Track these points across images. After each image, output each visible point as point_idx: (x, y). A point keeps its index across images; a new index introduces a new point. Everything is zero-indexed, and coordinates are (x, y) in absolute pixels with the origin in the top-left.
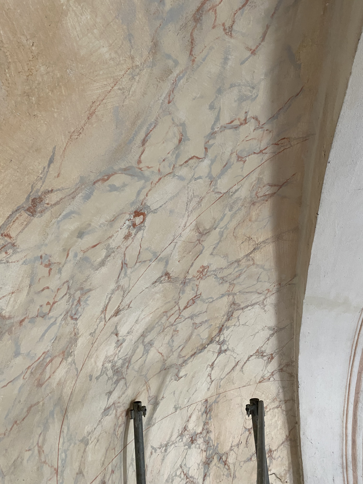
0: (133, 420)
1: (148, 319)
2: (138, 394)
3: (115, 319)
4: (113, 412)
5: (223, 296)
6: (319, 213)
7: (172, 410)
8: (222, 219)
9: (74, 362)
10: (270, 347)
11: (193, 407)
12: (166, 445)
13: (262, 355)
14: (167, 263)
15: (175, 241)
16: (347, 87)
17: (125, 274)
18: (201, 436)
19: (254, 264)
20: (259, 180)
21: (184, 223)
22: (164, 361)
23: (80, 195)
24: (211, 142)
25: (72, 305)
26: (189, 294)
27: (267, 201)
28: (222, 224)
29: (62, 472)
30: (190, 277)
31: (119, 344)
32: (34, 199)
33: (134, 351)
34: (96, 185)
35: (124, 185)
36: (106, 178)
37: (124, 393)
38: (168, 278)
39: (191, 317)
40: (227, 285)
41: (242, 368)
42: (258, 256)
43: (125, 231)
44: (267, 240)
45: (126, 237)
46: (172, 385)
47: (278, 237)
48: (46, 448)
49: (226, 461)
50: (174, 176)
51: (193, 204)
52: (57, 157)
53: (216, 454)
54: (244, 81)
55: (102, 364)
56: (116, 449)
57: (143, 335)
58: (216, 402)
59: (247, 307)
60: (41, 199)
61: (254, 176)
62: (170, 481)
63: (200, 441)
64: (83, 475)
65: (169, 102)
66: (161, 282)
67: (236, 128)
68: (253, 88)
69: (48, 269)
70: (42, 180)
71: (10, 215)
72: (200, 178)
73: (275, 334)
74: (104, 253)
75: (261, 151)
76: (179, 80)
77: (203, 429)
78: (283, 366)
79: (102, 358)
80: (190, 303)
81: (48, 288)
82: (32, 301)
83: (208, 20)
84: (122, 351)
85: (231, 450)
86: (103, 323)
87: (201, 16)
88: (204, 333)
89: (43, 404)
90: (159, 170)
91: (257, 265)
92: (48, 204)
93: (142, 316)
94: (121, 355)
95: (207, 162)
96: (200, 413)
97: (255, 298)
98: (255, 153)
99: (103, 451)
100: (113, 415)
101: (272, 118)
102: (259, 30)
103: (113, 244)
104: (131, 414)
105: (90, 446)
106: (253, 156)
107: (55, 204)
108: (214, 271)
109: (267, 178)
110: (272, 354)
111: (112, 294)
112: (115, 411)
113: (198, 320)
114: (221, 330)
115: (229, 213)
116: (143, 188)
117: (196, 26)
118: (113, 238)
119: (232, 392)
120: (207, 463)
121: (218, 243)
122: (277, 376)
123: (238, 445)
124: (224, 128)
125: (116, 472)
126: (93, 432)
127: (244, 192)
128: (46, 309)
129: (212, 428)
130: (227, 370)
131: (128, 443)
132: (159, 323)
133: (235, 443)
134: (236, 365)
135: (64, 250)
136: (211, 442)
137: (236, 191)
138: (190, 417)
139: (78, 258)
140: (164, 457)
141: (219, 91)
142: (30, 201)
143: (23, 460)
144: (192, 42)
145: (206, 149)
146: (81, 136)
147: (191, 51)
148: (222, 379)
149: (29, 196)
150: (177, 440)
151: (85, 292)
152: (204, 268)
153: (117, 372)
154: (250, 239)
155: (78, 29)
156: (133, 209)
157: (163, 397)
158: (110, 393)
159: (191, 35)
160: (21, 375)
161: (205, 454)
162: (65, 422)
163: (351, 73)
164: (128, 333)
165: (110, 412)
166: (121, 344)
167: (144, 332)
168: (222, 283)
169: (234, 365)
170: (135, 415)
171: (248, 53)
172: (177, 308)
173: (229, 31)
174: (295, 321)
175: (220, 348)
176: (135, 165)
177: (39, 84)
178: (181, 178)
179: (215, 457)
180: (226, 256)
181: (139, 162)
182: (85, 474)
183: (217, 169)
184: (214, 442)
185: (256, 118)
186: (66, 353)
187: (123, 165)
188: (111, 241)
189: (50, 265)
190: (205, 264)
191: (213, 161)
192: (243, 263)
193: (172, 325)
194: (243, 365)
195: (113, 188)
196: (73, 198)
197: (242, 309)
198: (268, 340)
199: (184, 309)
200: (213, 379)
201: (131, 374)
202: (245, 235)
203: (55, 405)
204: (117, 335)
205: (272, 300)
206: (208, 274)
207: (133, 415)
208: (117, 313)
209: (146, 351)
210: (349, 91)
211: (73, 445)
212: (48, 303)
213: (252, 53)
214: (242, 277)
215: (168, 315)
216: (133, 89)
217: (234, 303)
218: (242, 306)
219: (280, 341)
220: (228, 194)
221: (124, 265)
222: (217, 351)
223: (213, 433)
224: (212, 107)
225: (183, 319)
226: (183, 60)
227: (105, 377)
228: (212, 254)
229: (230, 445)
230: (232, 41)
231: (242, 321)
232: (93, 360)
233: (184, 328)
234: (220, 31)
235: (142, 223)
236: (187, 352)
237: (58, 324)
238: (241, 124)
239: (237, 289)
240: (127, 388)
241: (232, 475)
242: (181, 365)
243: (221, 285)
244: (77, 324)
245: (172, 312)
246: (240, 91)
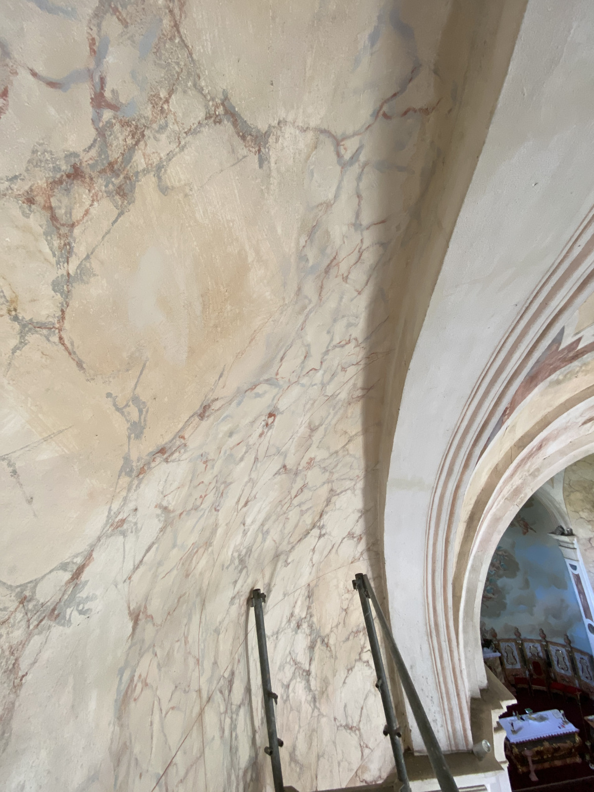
0: (253, 608)
1: (268, 508)
2: (255, 583)
3: (245, 509)
4: (237, 601)
5: (324, 483)
6: (400, 409)
7: (281, 597)
8: (327, 417)
9: (212, 552)
10: (359, 528)
11: (299, 591)
12: (277, 633)
13: (353, 537)
14: (286, 456)
15: (293, 437)
16: (425, 315)
17: (256, 468)
18: (306, 620)
19: (348, 454)
20: (355, 385)
21: (301, 422)
22: (277, 547)
23: (235, 402)
24: (325, 357)
25: (217, 497)
26: (299, 483)
27: (359, 401)
28: (327, 422)
29: (202, 662)
30: (300, 468)
31: (245, 533)
32: (206, 406)
33: (255, 539)
34: (247, 393)
35: (265, 392)
36: (254, 387)
37: (245, 582)
38: (285, 470)
39: (299, 505)
40: (327, 474)
41: (337, 550)
42: (351, 447)
43: (260, 431)
44: (357, 433)
45: (261, 435)
46: (282, 572)
47: (366, 430)
48: (190, 639)
49: (328, 643)
50: (299, 384)
51: (308, 406)
52: (225, 373)
53: (319, 637)
54: (352, 313)
55: (231, 553)
56: (240, 639)
57: (263, 525)
58: (316, 585)
59: (342, 492)
60: (209, 406)
61: (352, 381)
62: (282, 668)
63: (305, 626)
64: (218, 665)
65: (302, 330)
66: (280, 474)
67: (343, 346)
68: (357, 318)
69: (205, 465)
70: (212, 390)
71: (188, 420)
72: (315, 385)
73: (363, 517)
74: (244, 450)
75: (357, 363)
76: (310, 313)
77: (307, 614)
78: (370, 545)
79: (232, 547)
80: (299, 492)
81: (203, 482)
82: (191, 495)
83: (333, 272)
84: (247, 540)
85: (331, 631)
86: (236, 513)
87: (330, 270)
88: (308, 520)
89: (189, 594)
90: (289, 380)
91: (351, 455)
92: (213, 410)
93: (264, 506)
94: (246, 544)
95: (321, 372)
96: (304, 598)
97: (348, 484)
98: (353, 365)
99: (231, 640)
100: (237, 605)
101: (367, 339)
102: (364, 278)
103: (251, 441)
104: (252, 602)
105: (221, 636)
106: (351, 367)
107: (218, 410)
108: (318, 462)
109: (360, 384)
110: (360, 535)
111: (245, 486)
112: (238, 600)
113: (304, 508)
114: (321, 516)
115: (332, 412)
116: (278, 394)
117: (325, 276)
118: (252, 436)
119: (330, 574)
120: (312, 647)
121: (323, 438)
122: (365, 556)
123: (337, 626)
124: (335, 347)
125: (241, 660)
126: (223, 620)
127: (343, 395)
128: (198, 502)
129: (314, 612)
130: (325, 553)
131: (248, 631)
132: (276, 512)
133: (334, 624)
134: (332, 548)
135: (218, 448)
136: (314, 625)
137: (339, 394)
138: (296, 603)
139: (227, 455)
140: (276, 645)
141: (335, 320)
142: (203, 407)
143: (173, 651)
144: (322, 287)
145: (321, 362)
146: (243, 356)
147: (320, 293)
148: (321, 562)
149: (202, 404)
150: (286, 626)
151: (227, 485)
152: (311, 459)
153: (242, 561)
154: (346, 432)
155: (255, 280)
156: (268, 411)
157: (275, 584)
158: (236, 582)
159: (322, 282)
160: (175, 566)
161: (309, 638)
162: (203, 614)
163: (428, 306)
164: (252, 522)
165: (236, 601)
166: (246, 533)
167: (263, 521)
168: (324, 472)
169: (330, 547)
170: (256, 603)
171: (356, 293)
172: (290, 496)
173: (345, 279)
174: (378, 502)
175: (320, 532)
176: (274, 376)
177: (225, 318)
178: (303, 385)
179: (319, 640)
180: (328, 448)
181: (277, 374)
182: (219, 663)
183: (327, 377)
184: (316, 626)
185: (356, 339)
186: (208, 544)
187: (266, 377)
188: (250, 439)
189: (207, 461)
190: (313, 456)
191: (325, 372)
192: (340, 452)
193: (285, 513)
194: (338, 548)
195: (258, 395)
196: (230, 404)
197: (338, 494)
198: (357, 521)
199: (295, 498)
200: (314, 563)
201: (251, 562)
202: (342, 430)
203: (197, 596)
204: (244, 525)
205: (360, 485)
206: (314, 464)
207: (254, 602)
208: (246, 504)
209: (264, 540)
210: (427, 318)
211: (209, 634)
212: (201, 497)
213: (359, 294)
214: (340, 465)
215: (283, 504)
216: (281, 320)
217: (332, 490)
218: (338, 491)
219: (367, 522)
220: (333, 396)
221: (256, 459)
222: (318, 535)
223: (316, 617)
224: (328, 332)
225: (293, 507)
226: (315, 298)
227: (233, 566)
228: (318, 447)
229: (330, 627)
230: (347, 285)
231: (337, 506)
232: (225, 550)
233: (293, 515)
234: (340, 279)
235: (272, 422)
236: (296, 537)
237: (205, 516)
238: (347, 344)
239: (335, 476)
240: (248, 576)
241: (334, 656)
242: (290, 551)
243: (323, 474)
244: (218, 515)
245: (286, 500)
246: (348, 320)
